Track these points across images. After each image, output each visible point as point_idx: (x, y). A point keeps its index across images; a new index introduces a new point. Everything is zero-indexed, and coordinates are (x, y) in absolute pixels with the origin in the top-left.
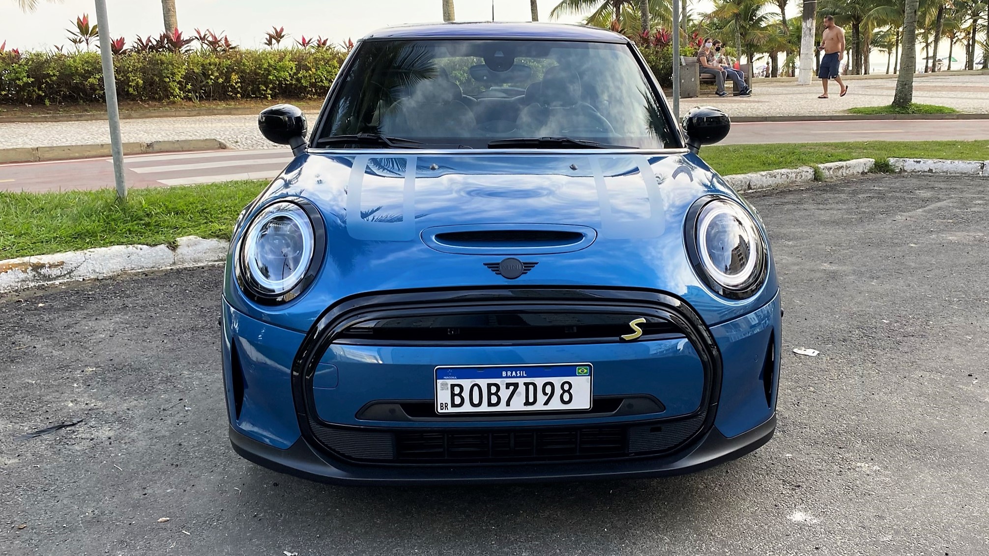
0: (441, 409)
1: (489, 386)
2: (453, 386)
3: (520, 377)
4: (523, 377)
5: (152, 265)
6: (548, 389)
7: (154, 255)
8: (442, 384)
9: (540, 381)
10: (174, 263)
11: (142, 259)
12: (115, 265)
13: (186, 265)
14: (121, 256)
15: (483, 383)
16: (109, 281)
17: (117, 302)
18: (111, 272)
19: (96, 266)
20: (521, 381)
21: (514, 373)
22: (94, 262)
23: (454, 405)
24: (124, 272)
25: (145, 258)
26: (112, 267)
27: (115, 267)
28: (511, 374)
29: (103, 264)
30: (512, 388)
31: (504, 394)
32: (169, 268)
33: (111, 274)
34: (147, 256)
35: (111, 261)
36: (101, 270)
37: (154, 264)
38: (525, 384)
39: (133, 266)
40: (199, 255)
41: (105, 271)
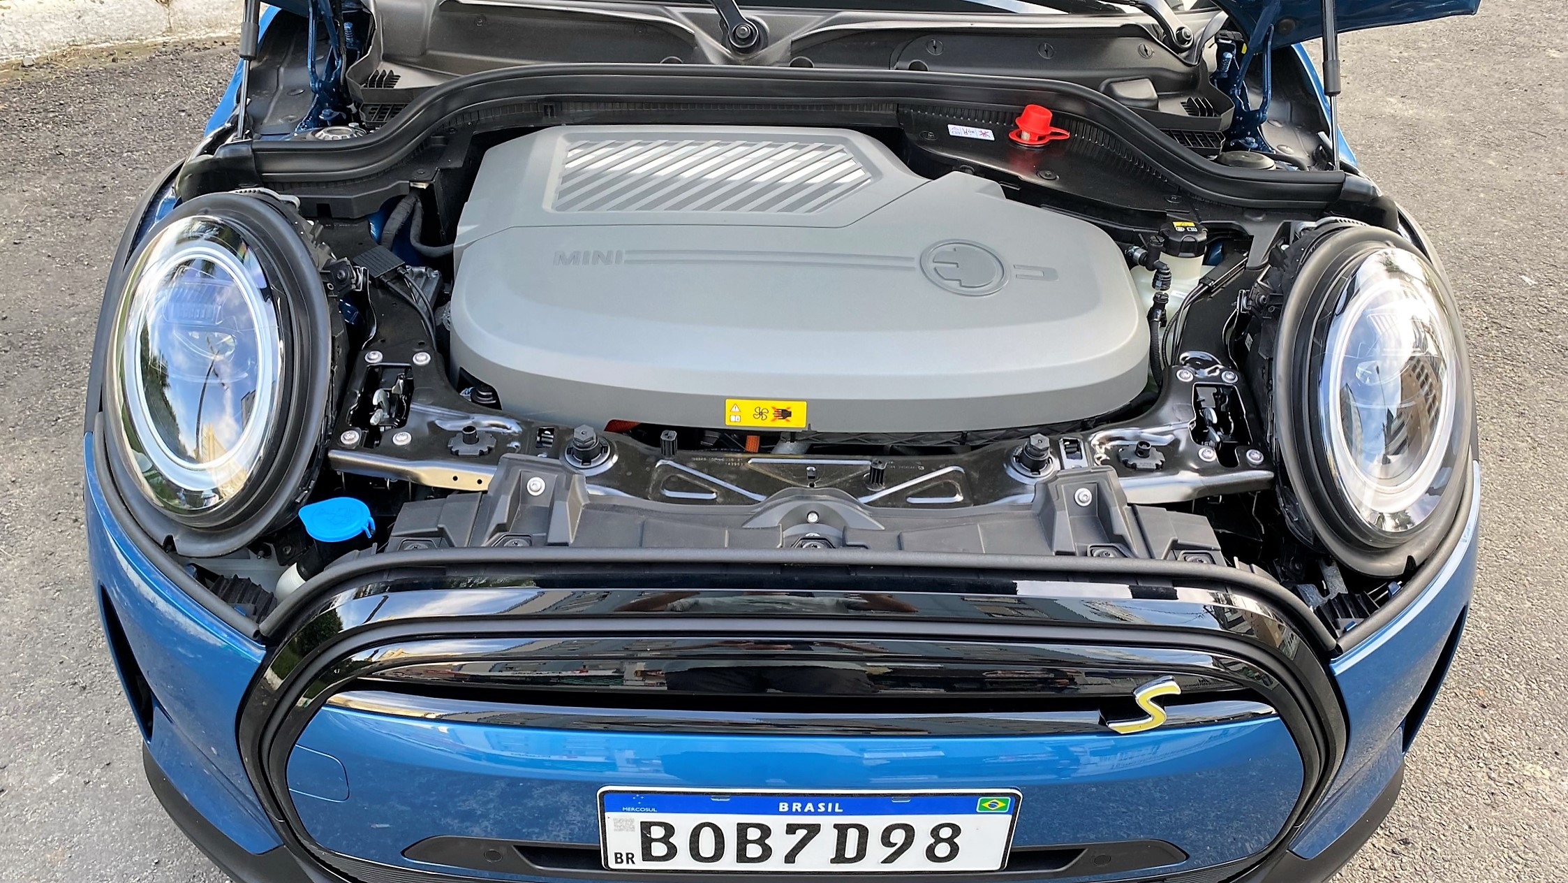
0: (617, 862)
1: (742, 829)
2: (646, 827)
3: (826, 813)
4: (833, 813)
5: (127, 34)
6: (898, 837)
7: (129, 14)
8: (616, 821)
9: (876, 824)
10: (170, 30)
11: (107, 22)
12: (56, 34)
13: (194, 35)
14: (64, 16)
15: (728, 823)
16: (41, 73)
17: (45, 138)
18: (50, 48)
19: (17, 36)
20: (827, 823)
21: (810, 807)
22: (12, 29)
23: (647, 855)
24: (75, 49)
25: (111, 19)
26: (48, 39)
27: (54, 38)
28: (803, 808)
29: (30, 32)
30: (801, 833)
31: (781, 843)
32: (160, 40)
33: (49, 52)
34: (115, 15)
35: (46, 27)
36: (29, 43)
37: (131, 32)
38: (836, 826)
39: (90, 36)
40: (216, 13)
41: (36, 47)
